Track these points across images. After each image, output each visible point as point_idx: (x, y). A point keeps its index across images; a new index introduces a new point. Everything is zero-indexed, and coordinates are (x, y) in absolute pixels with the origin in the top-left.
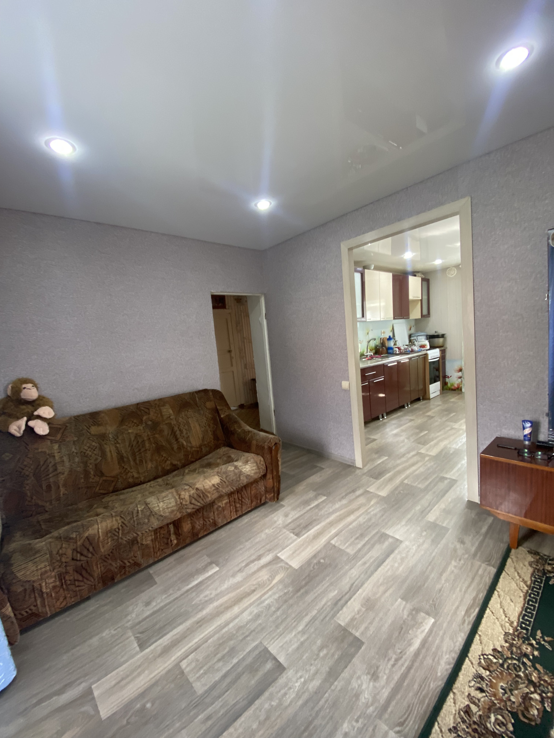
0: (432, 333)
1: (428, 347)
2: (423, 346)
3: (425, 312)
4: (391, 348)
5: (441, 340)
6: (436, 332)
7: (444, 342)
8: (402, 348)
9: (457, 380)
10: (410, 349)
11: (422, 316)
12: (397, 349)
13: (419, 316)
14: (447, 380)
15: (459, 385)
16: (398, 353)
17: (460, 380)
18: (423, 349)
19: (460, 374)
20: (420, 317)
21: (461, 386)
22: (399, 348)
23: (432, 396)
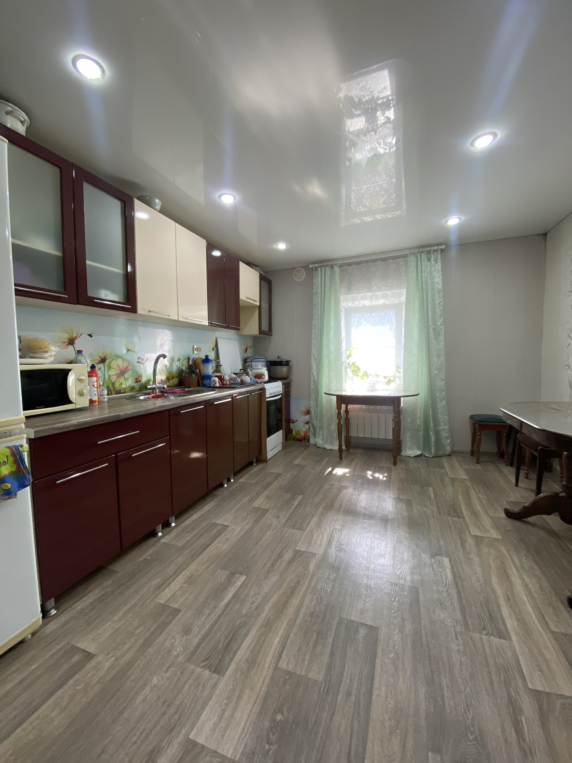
0: (274, 358)
1: (266, 378)
2: (259, 376)
3: (265, 327)
4: (209, 377)
5: (285, 369)
6: (279, 357)
7: (289, 371)
8: (227, 378)
9: (304, 426)
10: (239, 380)
11: (261, 331)
12: (217, 379)
13: (256, 332)
14: (292, 426)
15: (306, 433)
16: (218, 385)
17: (307, 426)
18: (259, 381)
19: (307, 417)
20: (258, 333)
21: (308, 434)
22: (221, 378)
23: (269, 455)
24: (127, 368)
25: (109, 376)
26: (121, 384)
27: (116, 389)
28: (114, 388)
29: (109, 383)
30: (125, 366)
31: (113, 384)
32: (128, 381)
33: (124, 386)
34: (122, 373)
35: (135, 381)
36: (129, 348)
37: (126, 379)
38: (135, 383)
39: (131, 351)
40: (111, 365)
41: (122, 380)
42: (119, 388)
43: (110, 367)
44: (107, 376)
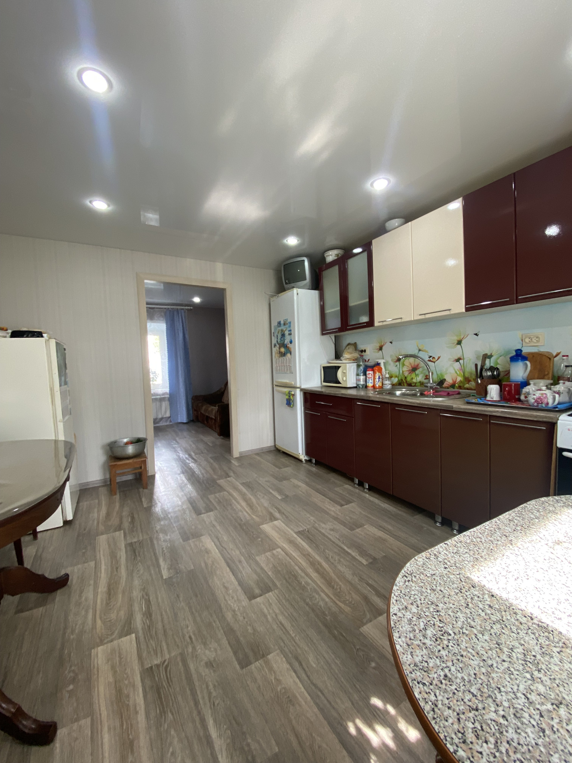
24: (418, 365)
25: (403, 372)
26: (412, 379)
27: (408, 382)
28: (406, 381)
29: (403, 376)
30: (416, 364)
31: (406, 378)
32: (418, 377)
33: (414, 381)
34: (414, 369)
35: (425, 378)
36: (420, 348)
37: (417, 375)
38: (425, 379)
39: (422, 351)
40: (405, 363)
41: (413, 375)
42: (410, 382)
43: (403, 365)
44: (401, 372)
